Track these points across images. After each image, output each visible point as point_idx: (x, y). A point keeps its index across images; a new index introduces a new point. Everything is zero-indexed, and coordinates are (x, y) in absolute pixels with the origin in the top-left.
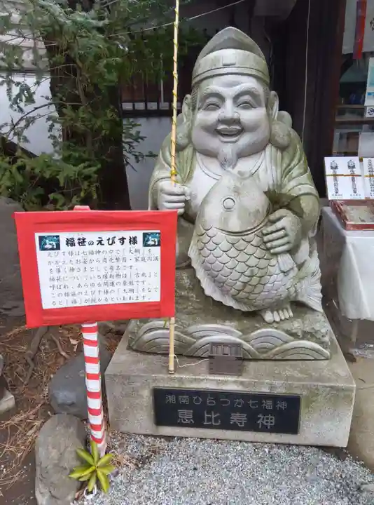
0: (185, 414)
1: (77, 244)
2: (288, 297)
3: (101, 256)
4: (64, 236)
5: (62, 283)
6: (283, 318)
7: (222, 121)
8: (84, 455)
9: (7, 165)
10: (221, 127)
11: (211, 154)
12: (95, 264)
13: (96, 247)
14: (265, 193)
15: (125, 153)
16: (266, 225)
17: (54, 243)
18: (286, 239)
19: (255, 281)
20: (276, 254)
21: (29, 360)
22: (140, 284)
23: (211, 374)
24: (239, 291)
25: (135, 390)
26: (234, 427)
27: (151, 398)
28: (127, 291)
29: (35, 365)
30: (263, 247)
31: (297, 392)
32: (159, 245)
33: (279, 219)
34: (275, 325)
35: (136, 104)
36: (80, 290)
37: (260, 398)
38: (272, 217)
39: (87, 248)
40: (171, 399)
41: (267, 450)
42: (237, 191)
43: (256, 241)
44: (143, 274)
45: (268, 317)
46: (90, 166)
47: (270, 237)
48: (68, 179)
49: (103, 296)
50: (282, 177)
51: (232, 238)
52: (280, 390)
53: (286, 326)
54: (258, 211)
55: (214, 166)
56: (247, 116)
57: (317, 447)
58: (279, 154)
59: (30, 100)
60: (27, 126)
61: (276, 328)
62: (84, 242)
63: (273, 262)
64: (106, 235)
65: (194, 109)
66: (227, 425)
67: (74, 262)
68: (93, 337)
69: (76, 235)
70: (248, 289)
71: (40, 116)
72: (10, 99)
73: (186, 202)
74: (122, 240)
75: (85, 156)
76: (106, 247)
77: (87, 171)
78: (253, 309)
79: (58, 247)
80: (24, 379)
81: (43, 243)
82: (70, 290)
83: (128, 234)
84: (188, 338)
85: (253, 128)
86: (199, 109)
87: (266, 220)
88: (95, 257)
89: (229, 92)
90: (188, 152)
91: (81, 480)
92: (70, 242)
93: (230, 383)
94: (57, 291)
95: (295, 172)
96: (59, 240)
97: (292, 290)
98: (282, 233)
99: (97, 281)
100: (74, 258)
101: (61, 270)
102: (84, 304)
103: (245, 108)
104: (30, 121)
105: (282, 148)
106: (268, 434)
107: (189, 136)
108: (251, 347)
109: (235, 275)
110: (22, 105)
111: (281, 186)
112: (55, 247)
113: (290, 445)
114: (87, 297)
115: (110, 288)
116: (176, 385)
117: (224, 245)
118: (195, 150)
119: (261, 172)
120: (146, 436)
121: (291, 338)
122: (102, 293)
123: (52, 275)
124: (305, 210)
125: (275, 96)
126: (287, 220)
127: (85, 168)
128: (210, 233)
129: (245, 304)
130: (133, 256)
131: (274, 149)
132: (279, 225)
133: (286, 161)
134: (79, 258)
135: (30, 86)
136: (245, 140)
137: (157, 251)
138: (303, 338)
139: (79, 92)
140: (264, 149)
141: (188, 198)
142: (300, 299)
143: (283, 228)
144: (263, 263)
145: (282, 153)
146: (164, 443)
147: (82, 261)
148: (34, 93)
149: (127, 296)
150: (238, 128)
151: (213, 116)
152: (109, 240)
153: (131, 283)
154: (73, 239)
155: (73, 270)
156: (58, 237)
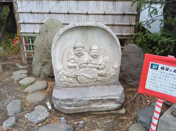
1: (165, 70)
3: (173, 77)
4: (161, 66)
5: (155, 82)
9: (142, 35)
12: (170, 79)
13: (172, 73)
17: (156, 67)
21: (132, 101)
29: (134, 103)
36: (161, 86)
39: (169, 72)
46: (173, 39)
48: (162, 43)
49: (169, 92)
59: (156, 13)
60: (152, 22)
62: (168, 69)
69: (166, 66)
71: (158, 19)
72: (149, 13)
75: (171, 35)
77: (171, 41)
79: (157, 69)
80: (129, 106)
81: (152, 66)
82: (157, 85)
88: (170, 76)
92: (162, 68)
94: (152, 84)
96: (158, 67)
99: (168, 85)
100: (162, 74)
101: (156, 77)
102: (161, 92)
104: (153, 21)
110: (152, 15)
112: (156, 68)
114: (163, 90)
115: (173, 90)
122: (169, 90)
123: (152, 78)
127: (171, 39)
135: (157, 8)
147: (165, 76)
148: (158, 11)
154: (164, 67)
155: (160, 78)
156: (158, 65)
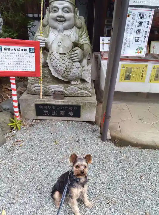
0: (46, 112)
1: (7, 50)
2: (79, 76)
3: (15, 55)
4: (3, 47)
5: (4, 63)
6: (77, 83)
7: (58, 17)
8: (12, 120)
10: (58, 18)
11: (55, 28)
12: (13, 57)
13: (13, 51)
14: (73, 42)
15: (28, 32)
16: (71, 52)
18: (77, 57)
19: (67, 70)
20: (75, 62)
22: (29, 65)
23: (54, 99)
24: (63, 73)
25: (29, 104)
26: (61, 116)
27: (35, 107)
28: (24, 67)
30: (70, 59)
31: (80, 104)
32: (34, 52)
33: (75, 50)
34: (75, 85)
35: (34, 15)
36: (9, 65)
37: (69, 106)
38: (73, 49)
39: (10, 51)
40: (41, 107)
41: (71, 123)
42: (62, 40)
43: (68, 57)
44: (29, 62)
45: (73, 83)
47: (73, 56)
49: (16, 68)
50: (79, 38)
51: (60, 55)
52: (75, 104)
53: (78, 86)
54: (69, 47)
55: (56, 32)
56: (67, 15)
57: (86, 122)
58: (78, 30)
61: (75, 86)
62: (9, 49)
63: (74, 64)
64: (17, 48)
65: (49, 12)
66: (59, 115)
67: (7, 55)
68: (14, 82)
69: (7, 47)
70: (66, 73)
73: (45, 43)
74: (22, 49)
76: (17, 51)
78: (68, 80)
79: (1, 51)
82: (5, 65)
83: (24, 48)
84: (47, 89)
85: (69, 20)
86: (51, 12)
87: (72, 50)
88: (13, 54)
89: (61, 7)
90: (48, 27)
91: (12, 127)
92: (5, 49)
93: (60, 102)
95: (83, 36)
97: (80, 74)
98: (76, 55)
99: (14, 63)
101: (2, 58)
102: (10, 70)
103: (66, 13)
105: (79, 28)
106: (71, 118)
107: (48, 22)
108: (67, 92)
109: (61, 68)
111: (78, 41)
113: (78, 121)
114: (11, 68)
115: (18, 66)
116: (42, 103)
117: (58, 58)
118: (50, 27)
119: (72, 35)
120: (33, 119)
121: (80, 90)
124: (85, 48)
125: (77, 10)
126: (78, 51)
128: (53, 54)
129: (65, 78)
130: (26, 55)
131: (76, 28)
132: (75, 52)
133: (80, 32)
134: (8, 54)
136: (66, 24)
137: (33, 54)
138: (83, 90)
139: (9, 6)
140: (73, 27)
141: (46, 42)
142: (83, 78)
143: (77, 53)
144: (70, 64)
145: (79, 29)
146: (39, 121)
149: (24, 69)
150: (64, 19)
151: (55, 15)
152: (18, 49)
153: (26, 64)
154: (6, 48)
155: (6, 58)
156: (1, 47)
